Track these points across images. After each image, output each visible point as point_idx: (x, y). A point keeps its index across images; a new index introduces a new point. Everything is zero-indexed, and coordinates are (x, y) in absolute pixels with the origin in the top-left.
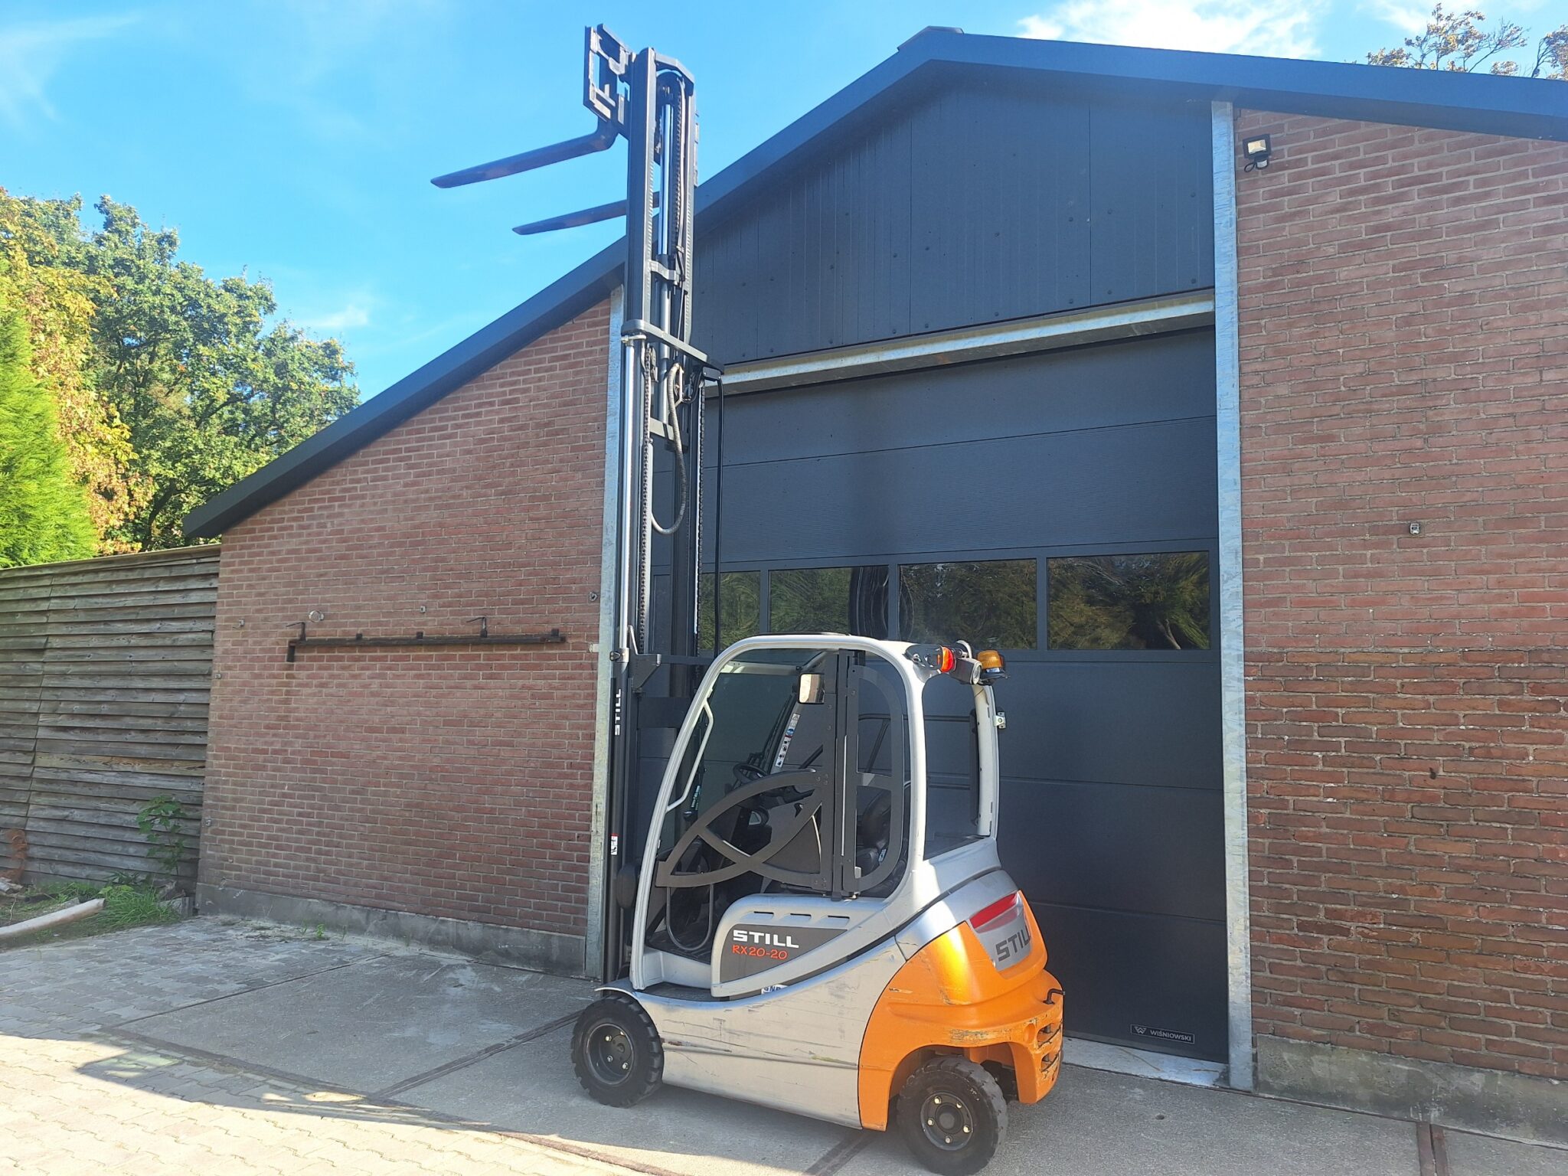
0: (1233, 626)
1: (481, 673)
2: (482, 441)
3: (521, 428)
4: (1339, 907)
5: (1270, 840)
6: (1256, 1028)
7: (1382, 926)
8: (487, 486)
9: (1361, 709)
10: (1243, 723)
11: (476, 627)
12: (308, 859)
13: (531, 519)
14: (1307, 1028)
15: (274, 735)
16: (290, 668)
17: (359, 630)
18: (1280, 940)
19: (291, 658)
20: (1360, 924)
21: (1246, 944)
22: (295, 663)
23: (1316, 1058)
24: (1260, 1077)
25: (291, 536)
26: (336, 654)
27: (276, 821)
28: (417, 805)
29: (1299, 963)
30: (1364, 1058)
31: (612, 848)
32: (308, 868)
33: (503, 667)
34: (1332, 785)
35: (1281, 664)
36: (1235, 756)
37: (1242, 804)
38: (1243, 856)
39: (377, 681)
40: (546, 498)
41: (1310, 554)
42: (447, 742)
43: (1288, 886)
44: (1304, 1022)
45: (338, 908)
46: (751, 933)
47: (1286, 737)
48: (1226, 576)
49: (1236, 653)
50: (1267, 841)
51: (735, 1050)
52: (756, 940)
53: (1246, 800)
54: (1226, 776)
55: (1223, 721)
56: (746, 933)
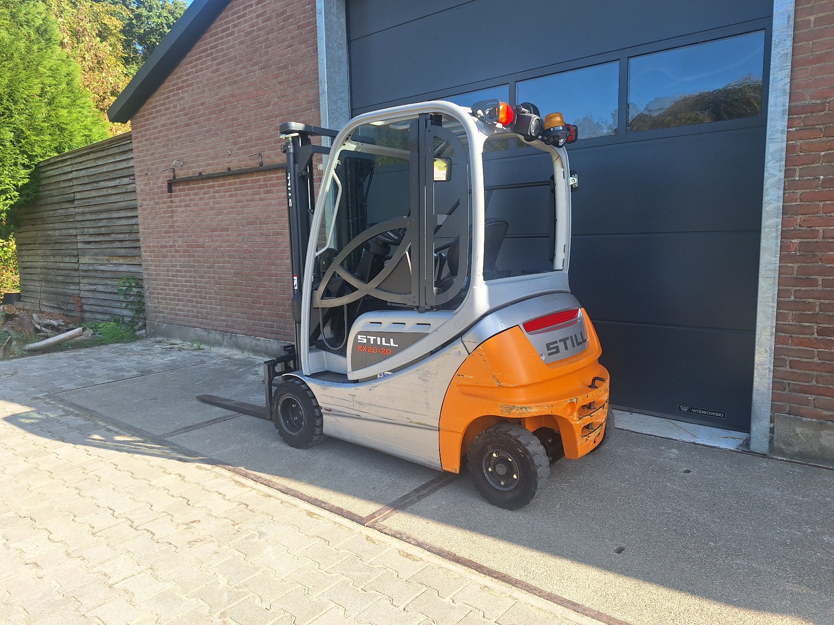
1: (262, 190)
2: (248, 34)
3: (269, 19)
5: (799, 264)
6: (774, 409)
8: (253, 65)
10: (783, 168)
11: (257, 161)
12: (192, 306)
13: (279, 83)
14: (819, 410)
15: (169, 237)
16: (171, 197)
17: (200, 170)
18: (801, 343)
19: (170, 191)
21: (771, 346)
22: (173, 194)
23: (824, 433)
24: (775, 444)
25: (162, 116)
26: (191, 186)
27: (176, 286)
28: (239, 273)
29: (816, 360)
31: (295, 285)
32: (193, 311)
33: (273, 185)
35: (823, 113)
36: (773, 198)
37: (777, 236)
38: (774, 278)
39: (212, 200)
40: (286, 67)
42: (250, 235)
43: (811, 300)
44: (816, 405)
45: (209, 333)
46: (368, 337)
47: (822, 177)
49: (782, 108)
50: (796, 266)
51: (363, 415)
52: (372, 342)
53: (779, 233)
54: (764, 214)
55: (765, 169)
56: (365, 337)
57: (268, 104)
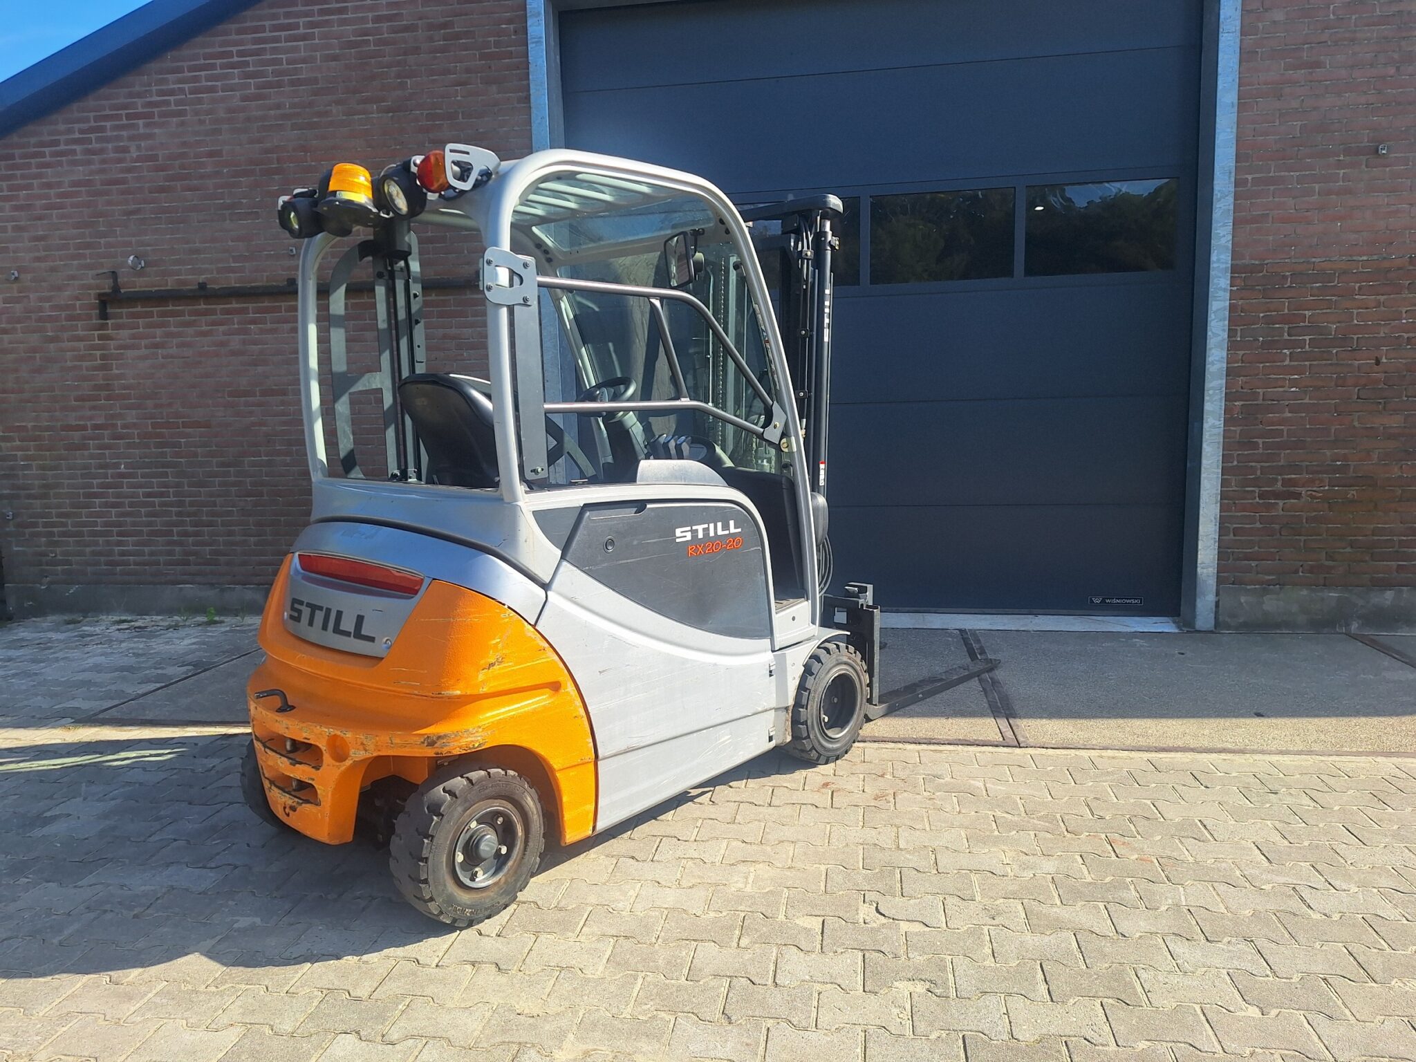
0: (1223, 241)
2: (351, 45)
3: (406, 29)
4: (1293, 476)
5: (1241, 428)
6: (1220, 581)
7: (1326, 488)
9: (1325, 311)
10: (1227, 328)
12: (169, 543)
14: (1261, 575)
15: (94, 408)
16: (103, 327)
17: (202, 279)
18: (1244, 509)
19: (104, 316)
20: (1310, 489)
21: (1216, 515)
22: (109, 322)
23: (1267, 598)
24: (1221, 618)
25: (74, 163)
26: (170, 308)
27: (114, 505)
29: (1258, 525)
30: (1305, 592)
32: (170, 553)
34: (1296, 376)
35: (1261, 274)
36: (1217, 358)
37: (1221, 399)
38: (1219, 443)
39: (236, 337)
41: (1292, 174)
43: (1253, 464)
44: (1259, 571)
45: (223, 590)
47: (1261, 339)
48: (1219, 194)
49: (1224, 266)
50: (1238, 429)
53: (1224, 395)
54: (1208, 376)
55: (1208, 328)
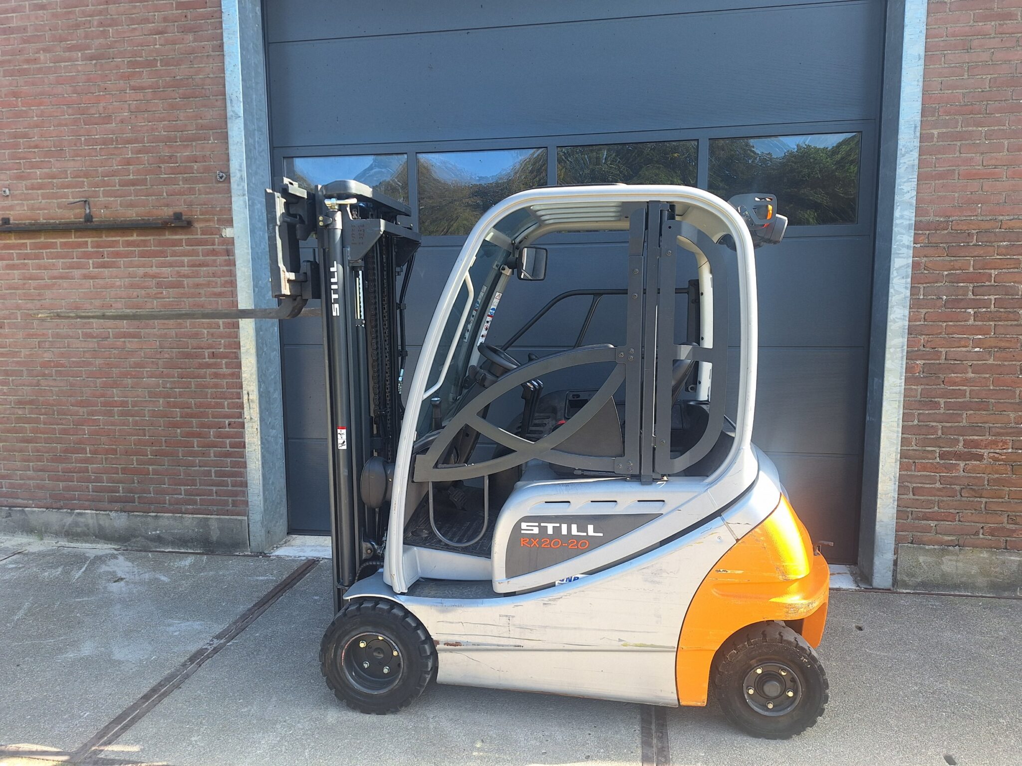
0: (907, 197)
1: (91, 261)
4: (976, 438)
5: (923, 387)
6: (898, 540)
7: (1010, 451)
8: (71, 49)
9: (1012, 270)
10: (909, 286)
11: (78, 211)
13: (134, 88)
14: (940, 536)
18: (924, 469)
20: (992, 450)
21: (895, 474)
23: (946, 559)
24: (899, 576)
28: (31, 402)
29: (938, 485)
30: (985, 555)
31: (340, 441)
33: (118, 255)
34: (980, 337)
35: (946, 232)
36: (899, 316)
37: (902, 357)
38: (899, 402)
40: (150, 64)
41: (980, 129)
42: (57, 336)
43: (934, 424)
44: (938, 532)
46: (542, 524)
48: (903, 150)
49: (908, 222)
50: (920, 388)
51: (527, 644)
52: (550, 531)
53: (905, 353)
54: (889, 333)
55: (891, 285)
56: (537, 524)
57: (107, 119)
